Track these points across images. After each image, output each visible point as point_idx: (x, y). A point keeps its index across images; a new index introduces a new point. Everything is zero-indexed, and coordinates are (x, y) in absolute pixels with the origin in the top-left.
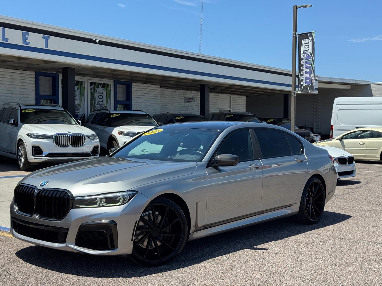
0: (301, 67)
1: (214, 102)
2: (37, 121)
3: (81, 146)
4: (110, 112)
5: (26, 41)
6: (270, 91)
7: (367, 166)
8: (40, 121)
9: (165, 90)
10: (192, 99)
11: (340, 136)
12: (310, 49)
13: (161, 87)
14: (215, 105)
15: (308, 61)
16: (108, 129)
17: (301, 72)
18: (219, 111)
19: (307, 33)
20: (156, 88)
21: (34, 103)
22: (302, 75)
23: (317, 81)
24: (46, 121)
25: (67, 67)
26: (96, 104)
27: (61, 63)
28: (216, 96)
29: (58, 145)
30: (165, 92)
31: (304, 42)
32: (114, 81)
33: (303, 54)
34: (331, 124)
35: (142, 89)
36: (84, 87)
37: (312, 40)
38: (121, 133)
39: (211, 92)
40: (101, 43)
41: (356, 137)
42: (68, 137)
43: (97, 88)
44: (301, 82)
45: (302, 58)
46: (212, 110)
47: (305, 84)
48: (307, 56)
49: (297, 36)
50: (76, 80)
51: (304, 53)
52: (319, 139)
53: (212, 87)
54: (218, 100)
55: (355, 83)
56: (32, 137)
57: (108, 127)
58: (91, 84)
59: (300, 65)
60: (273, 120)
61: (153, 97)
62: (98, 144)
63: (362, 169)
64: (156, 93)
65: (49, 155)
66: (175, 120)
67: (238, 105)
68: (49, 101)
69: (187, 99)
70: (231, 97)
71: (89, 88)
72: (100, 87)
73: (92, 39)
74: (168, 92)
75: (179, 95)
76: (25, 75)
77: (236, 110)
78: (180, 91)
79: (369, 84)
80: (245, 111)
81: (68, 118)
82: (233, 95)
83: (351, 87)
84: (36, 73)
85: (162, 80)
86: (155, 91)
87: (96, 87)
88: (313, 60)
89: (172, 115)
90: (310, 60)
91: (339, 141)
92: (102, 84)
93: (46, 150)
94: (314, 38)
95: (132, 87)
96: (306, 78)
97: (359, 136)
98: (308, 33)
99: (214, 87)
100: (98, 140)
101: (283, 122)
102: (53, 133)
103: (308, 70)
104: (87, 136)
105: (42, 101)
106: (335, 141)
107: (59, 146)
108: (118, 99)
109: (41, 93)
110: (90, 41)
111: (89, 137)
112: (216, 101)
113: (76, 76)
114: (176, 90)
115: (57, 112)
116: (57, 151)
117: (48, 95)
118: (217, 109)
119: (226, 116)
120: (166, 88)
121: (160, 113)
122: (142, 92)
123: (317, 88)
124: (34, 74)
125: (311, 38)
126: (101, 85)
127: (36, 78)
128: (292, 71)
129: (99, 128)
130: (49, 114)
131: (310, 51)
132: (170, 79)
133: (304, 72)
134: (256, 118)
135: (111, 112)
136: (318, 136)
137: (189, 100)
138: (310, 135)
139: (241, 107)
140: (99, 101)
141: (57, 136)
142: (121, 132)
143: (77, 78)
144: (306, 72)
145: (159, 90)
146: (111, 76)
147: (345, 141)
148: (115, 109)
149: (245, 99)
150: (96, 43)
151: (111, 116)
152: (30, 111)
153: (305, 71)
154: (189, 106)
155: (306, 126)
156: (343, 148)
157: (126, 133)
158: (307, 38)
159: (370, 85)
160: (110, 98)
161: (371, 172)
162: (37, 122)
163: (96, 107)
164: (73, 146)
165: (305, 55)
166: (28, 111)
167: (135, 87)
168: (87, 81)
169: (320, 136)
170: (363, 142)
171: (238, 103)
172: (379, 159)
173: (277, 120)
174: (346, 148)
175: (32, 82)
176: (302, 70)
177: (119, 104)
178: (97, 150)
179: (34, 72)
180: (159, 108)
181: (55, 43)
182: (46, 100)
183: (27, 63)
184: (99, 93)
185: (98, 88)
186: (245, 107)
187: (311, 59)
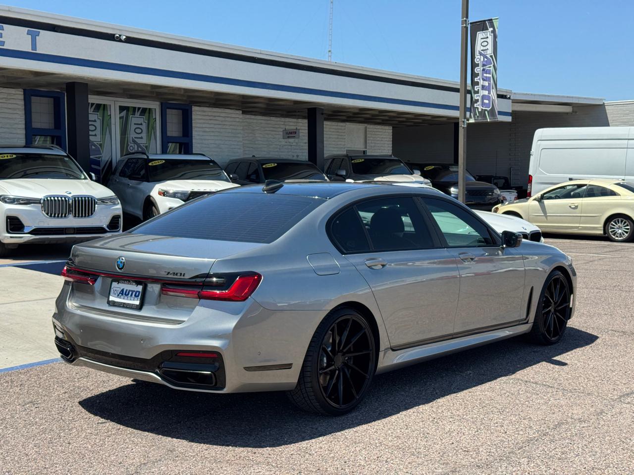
0: (476, 79)
1: (336, 136)
2: (23, 173)
3: (89, 216)
4: (148, 157)
6: (429, 118)
7: (580, 244)
8: (27, 175)
9: (253, 117)
10: (295, 133)
11: (538, 194)
12: (490, 47)
13: (244, 112)
14: (339, 143)
15: (487, 68)
16: (144, 185)
17: (476, 87)
18: (345, 153)
19: (485, 21)
20: (235, 115)
21: (23, 142)
22: (477, 92)
23: (511, 100)
24: (37, 173)
25: (75, 82)
26: (131, 142)
27: (62, 76)
28: (340, 128)
29: (49, 214)
30: (251, 121)
31: (480, 35)
32: (162, 104)
33: (479, 57)
34: (530, 174)
35: (210, 116)
36: (109, 114)
37: (494, 32)
38: (164, 193)
39: (327, 119)
40: (130, 40)
41: (568, 196)
42: (66, 200)
43: (131, 116)
44: (475, 104)
45: (476, 62)
46: (333, 151)
47: (481, 107)
48: (486, 59)
49: (469, 27)
50: (89, 102)
51: (481, 54)
52: (514, 197)
53: (330, 113)
54: (344, 134)
55: (577, 102)
56: (6, 202)
57: (144, 182)
58: (122, 109)
59: (474, 75)
60: (433, 167)
61: (230, 131)
62: (120, 212)
63: (569, 250)
64: (234, 123)
65: (35, 232)
66: (261, 168)
67: (378, 142)
68: (49, 139)
69: (287, 133)
70: (366, 128)
71: (118, 116)
72: (137, 114)
73: (114, 35)
74: (258, 121)
75: (277, 126)
76: (6, 94)
77: (375, 149)
78: (278, 119)
79: (602, 103)
80: (390, 153)
81: (72, 169)
82: (371, 124)
83: (573, 110)
84: (25, 91)
85: (244, 103)
86: (232, 119)
87: (130, 114)
88: (494, 66)
89: (257, 160)
90: (490, 67)
91: (537, 203)
92: (141, 109)
93: (30, 224)
94: (497, 30)
95: (193, 113)
96: (484, 97)
97: (572, 193)
98: (487, 20)
99: (334, 112)
100: (119, 206)
101: (451, 169)
102: (40, 195)
103: (486, 84)
104: (99, 199)
105: (38, 138)
106: (531, 203)
107: (51, 216)
108: (169, 134)
109: (35, 125)
110: (111, 37)
111: (103, 200)
112: (341, 136)
113: (89, 96)
114: (272, 117)
115: (56, 159)
116: (48, 224)
117: (48, 128)
118: (343, 149)
119: (353, 162)
120: (254, 113)
121: (242, 157)
122: (210, 122)
123: (511, 111)
124: (22, 93)
125: (492, 29)
127: (25, 99)
128: (459, 84)
129: (131, 185)
130: (40, 161)
131: (490, 52)
132: (257, 100)
133: (480, 86)
134: (402, 164)
135: (150, 158)
136: (513, 192)
137: (290, 134)
138: (493, 193)
139: (383, 145)
140: (135, 138)
141: (48, 200)
142: (163, 191)
143: (93, 99)
144: (483, 87)
145: (241, 119)
146: (155, 95)
147: (546, 202)
148: (164, 151)
149: (391, 131)
150: (121, 41)
151: (150, 164)
152: (7, 156)
153: (482, 85)
154: (294, 144)
155: (497, 175)
156: (543, 215)
157: (172, 193)
158: (484, 28)
159: (603, 106)
160: (154, 132)
161: (581, 254)
162: (21, 176)
163: (131, 148)
164: (75, 216)
165: (482, 57)
166: (4, 157)
167: (198, 113)
168: (114, 104)
169: (517, 193)
170: (576, 205)
171: (378, 139)
172: (602, 232)
173: (440, 167)
174: (548, 215)
175: (20, 107)
176: (477, 83)
177: (170, 142)
178: (118, 223)
179: (22, 90)
180: (239, 149)
181: (48, 43)
182: (44, 137)
183: (7, 76)
184: (135, 124)
185: (134, 115)
186: (391, 146)
187: (492, 65)
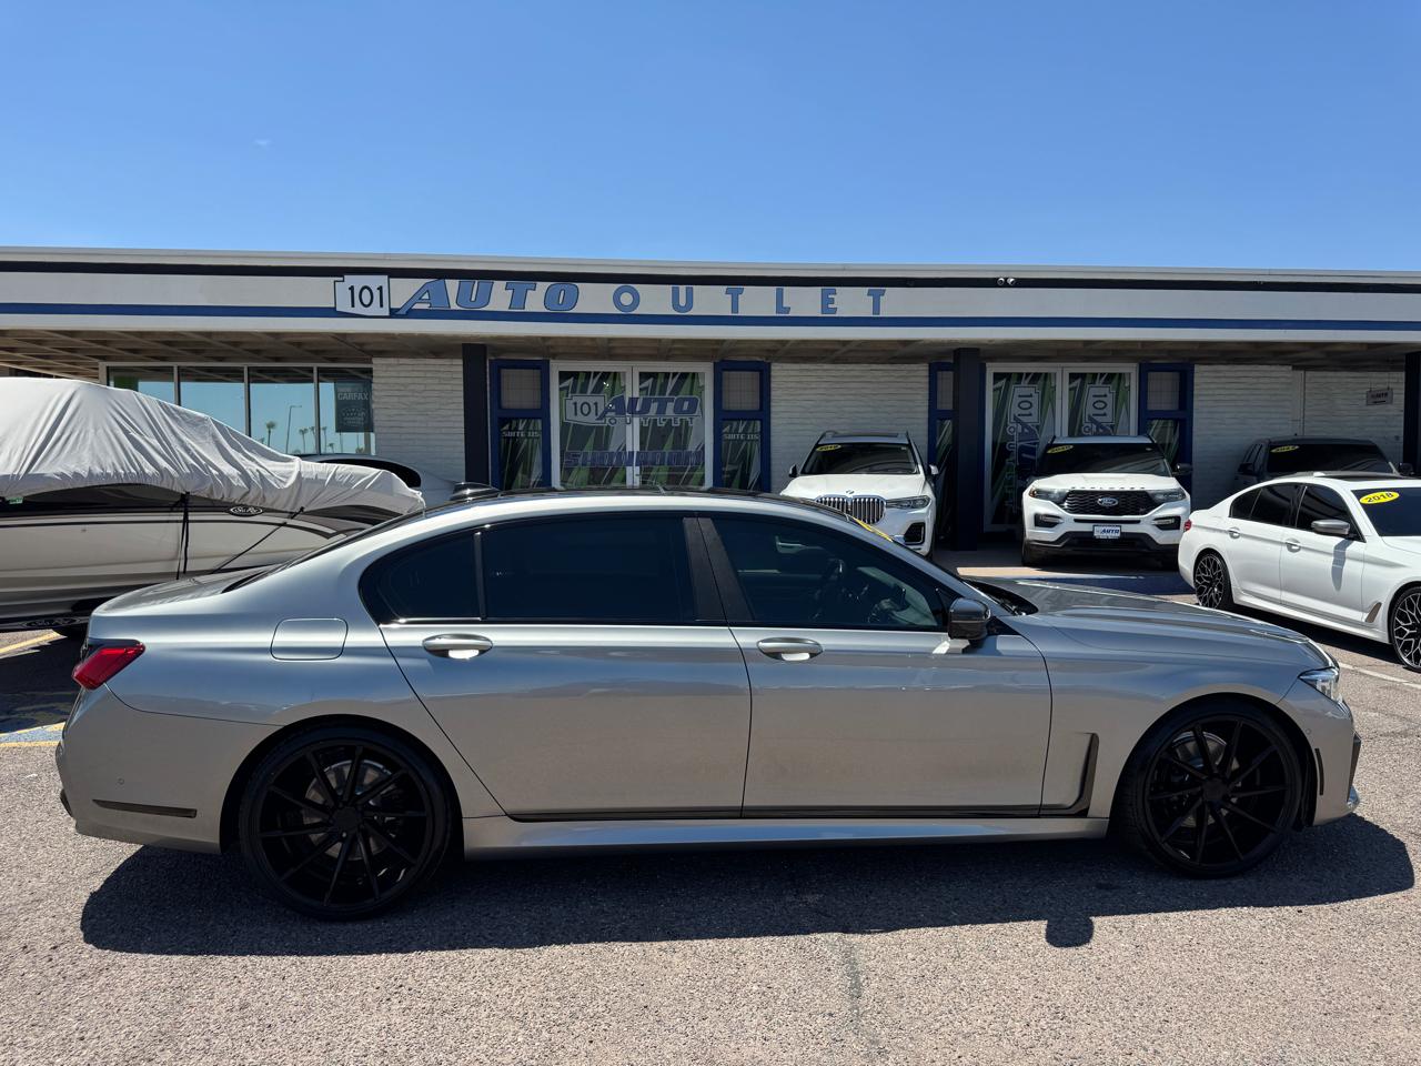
4: (1061, 441)
5: (830, 306)
10: (1386, 394)
13: (1296, 368)
20: (1281, 374)
21: (925, 429)
25: (960, 349)
26: (1087, 421)
32: (1140, 366)
35: (1229, 377)
36: (1053, 385)
38: (1034, 493)
40: (1021, 283)
58: (1073, 377)
61: (1267, 397)
62: (925, 519)
64: (1276, 386)
69: (1373, 396)
71: (1067, 387)
72: (1100, 382)
73: (998, 279)
76: (905, 372)
86: (1272, 380)
92: (1105, 376)
95: (1196, 375)
100: (925, 511)
104: (890, 501)
108: (1152, 407)
110: (993, 283)
111: (899, 502)
113: (989, 364)
122: (1228, 386)
124: (928, 368)
126: (1101, 378)
127: (930, 376)
137: (1379, 397)
140: (1094, 415)
143: (1002, 367)
145: (1288, 377)
150: (1010, 286)
151: (1049, 452)
152: (831, 447)
160: (1126, 406)
163: (1087, 429)
167: (1204, 374)
168: (1066, 371)
175: (922, 386)
177: (1155, 419)
179: (928, 365)
181: (896, 302)
184: (1094, 396)
185: (1094, 383)
